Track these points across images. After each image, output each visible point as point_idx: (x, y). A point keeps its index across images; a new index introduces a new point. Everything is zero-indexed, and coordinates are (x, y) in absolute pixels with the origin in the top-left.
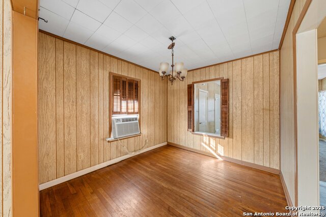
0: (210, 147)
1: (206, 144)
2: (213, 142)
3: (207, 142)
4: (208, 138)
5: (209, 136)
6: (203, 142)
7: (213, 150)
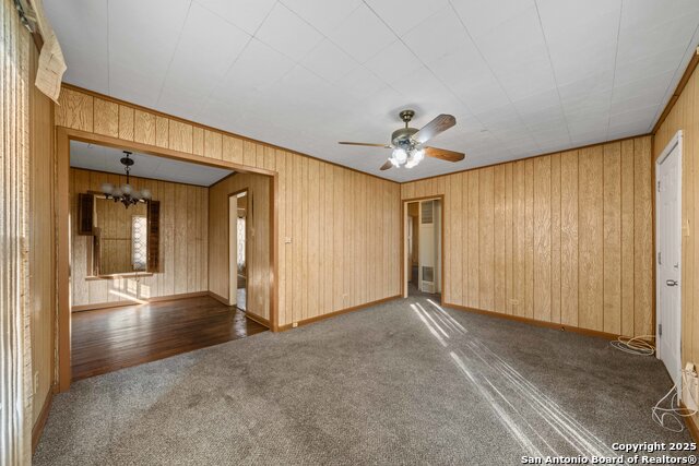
0: (127, 293)
1: (119, 290)
2: (132, 284)
3: (122, 287)
4: (122, 280)
5: (124, 277)
6: (114, 289)
7: (134, 295)
